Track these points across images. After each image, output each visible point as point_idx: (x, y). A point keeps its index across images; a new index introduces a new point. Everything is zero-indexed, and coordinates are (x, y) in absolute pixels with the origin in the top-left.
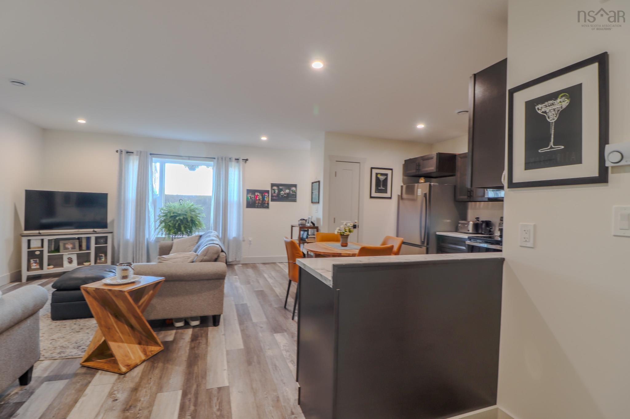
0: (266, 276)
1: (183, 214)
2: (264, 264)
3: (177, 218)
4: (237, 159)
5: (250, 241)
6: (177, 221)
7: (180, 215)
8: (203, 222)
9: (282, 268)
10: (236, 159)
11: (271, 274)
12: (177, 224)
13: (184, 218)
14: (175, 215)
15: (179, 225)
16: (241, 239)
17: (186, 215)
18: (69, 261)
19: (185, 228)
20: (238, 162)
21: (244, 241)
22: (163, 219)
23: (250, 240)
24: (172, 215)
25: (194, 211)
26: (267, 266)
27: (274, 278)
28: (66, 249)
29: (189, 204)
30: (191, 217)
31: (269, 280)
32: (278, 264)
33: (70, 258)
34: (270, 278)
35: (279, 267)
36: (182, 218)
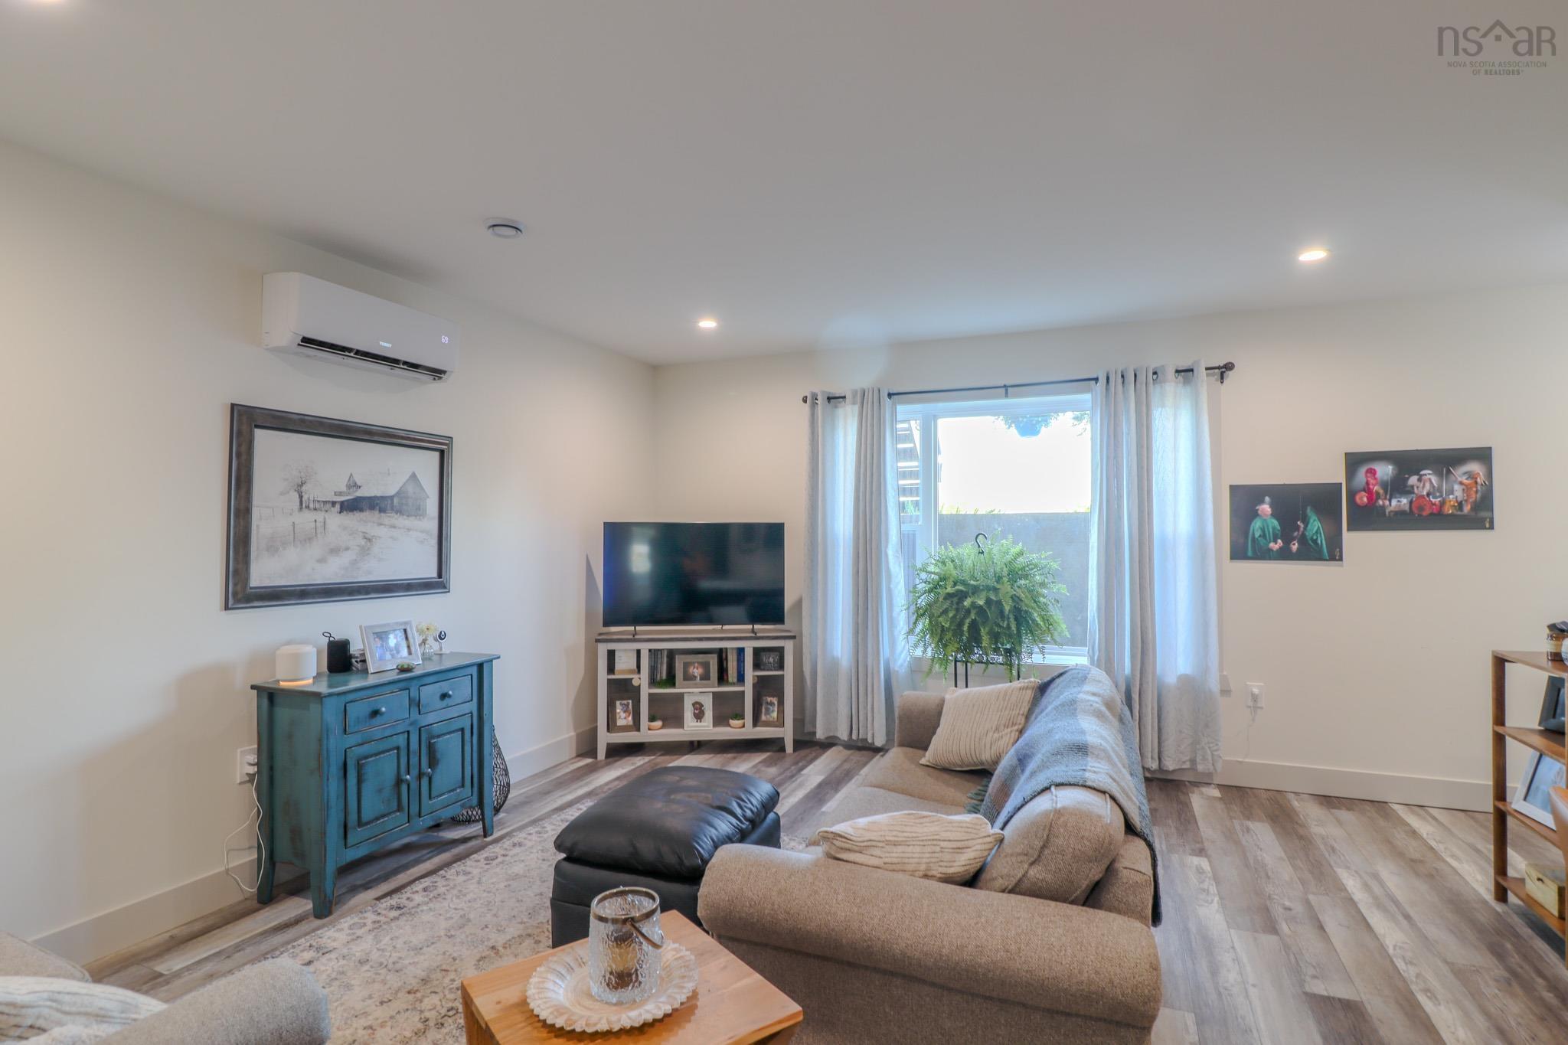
0: (1352, 884)
1: (988, 588)
2: (1327, 801)
3: (967, 603)
4: (1185, 372)
5: (1255, 698)
6: (968, 612)
7: (976, 590)
8: (1056, 614)
9: (1433, 844)
10: (1178, 371)
11: (1376, 876)
12: (968, 621)
13: (989, 601)
14: (962, 591)
15: (974, 627)
16: (1214, 684)
17: (996, 590)
18: (697, 712)
19: (995, 637)
20: (1186, 382)
21: (1225, 692)
22: (922, 601)
23: (1256, 691)
24: (950, 590)
25: (1026, 577)
26: (1344, 815)
27: (1407, 917)
28: (688, 677)
29: (1004, 549)
30: (1016, 599)
31: (1376, 919)
32: (1401, 811)
33: (697, 703)
34: (1379, 905)
35: (1414, 833)
36: (981, 602)
